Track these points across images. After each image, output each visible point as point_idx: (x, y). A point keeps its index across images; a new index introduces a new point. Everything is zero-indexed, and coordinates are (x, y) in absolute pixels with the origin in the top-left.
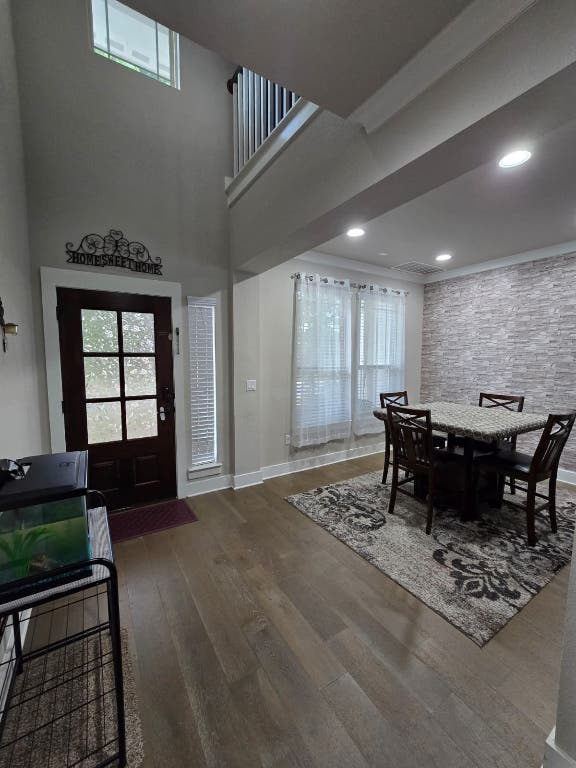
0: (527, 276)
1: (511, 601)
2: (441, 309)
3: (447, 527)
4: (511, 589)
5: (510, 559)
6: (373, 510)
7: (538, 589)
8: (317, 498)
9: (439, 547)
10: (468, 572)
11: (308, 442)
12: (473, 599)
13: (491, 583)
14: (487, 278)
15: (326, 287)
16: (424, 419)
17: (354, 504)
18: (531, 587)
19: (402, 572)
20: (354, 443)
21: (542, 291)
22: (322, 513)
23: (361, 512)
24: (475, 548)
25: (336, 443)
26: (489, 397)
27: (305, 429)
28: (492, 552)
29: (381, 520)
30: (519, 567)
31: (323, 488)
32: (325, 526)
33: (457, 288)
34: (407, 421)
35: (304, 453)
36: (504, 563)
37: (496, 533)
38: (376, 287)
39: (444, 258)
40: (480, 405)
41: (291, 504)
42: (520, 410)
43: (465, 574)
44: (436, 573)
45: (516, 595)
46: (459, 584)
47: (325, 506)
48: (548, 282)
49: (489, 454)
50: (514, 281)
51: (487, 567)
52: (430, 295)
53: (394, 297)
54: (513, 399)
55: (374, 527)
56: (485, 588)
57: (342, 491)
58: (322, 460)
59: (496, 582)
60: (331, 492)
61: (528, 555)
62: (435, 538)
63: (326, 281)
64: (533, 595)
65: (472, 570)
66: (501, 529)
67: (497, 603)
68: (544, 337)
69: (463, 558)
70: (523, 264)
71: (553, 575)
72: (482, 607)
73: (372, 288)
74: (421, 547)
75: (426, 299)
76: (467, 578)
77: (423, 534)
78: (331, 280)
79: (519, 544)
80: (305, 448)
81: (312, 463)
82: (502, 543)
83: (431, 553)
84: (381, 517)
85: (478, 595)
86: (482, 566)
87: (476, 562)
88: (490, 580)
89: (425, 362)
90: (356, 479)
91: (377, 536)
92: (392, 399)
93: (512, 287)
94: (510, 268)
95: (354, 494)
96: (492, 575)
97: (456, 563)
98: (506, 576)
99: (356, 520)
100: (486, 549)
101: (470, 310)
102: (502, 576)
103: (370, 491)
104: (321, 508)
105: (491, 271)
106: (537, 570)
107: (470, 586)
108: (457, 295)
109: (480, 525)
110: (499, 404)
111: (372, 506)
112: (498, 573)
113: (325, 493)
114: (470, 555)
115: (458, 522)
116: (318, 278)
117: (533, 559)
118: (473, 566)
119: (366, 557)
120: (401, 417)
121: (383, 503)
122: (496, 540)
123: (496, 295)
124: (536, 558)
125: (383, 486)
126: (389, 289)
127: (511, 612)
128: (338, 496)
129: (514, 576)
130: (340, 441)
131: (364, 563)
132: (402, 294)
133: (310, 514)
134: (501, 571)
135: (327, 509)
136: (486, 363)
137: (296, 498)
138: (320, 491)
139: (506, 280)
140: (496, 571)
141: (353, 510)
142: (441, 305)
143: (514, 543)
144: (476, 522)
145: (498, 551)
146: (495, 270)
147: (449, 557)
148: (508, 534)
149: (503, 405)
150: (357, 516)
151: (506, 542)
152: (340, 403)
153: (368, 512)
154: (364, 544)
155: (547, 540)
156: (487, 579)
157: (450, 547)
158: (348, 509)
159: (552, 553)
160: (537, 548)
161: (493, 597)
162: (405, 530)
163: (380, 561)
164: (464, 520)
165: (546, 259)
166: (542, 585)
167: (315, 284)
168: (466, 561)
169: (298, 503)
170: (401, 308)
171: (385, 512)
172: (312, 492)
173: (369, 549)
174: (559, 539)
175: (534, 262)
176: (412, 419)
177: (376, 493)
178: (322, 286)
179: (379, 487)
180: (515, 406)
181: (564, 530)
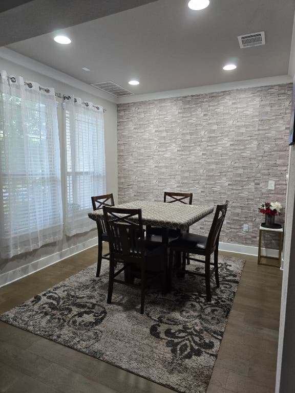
0: (188, 106)
1: (210, 352)
2: (131, 126)
3: (154, 303)
4: (207, 341)
5: (200, 317)
6: (94, 305)
7: (222, 334)
8: (36, 307)
9: (153, 323)
10: (178, 337)
11: (20, 251)
12: (187, 360)
13: (195, 342)
14: (163, 104)
15: (31, 91)
16: (137, 216)
17: (75, 304)
18: (218, 335)
19: (130, 358)
20: (65, 244)
21: (197, 118)
22: (44, 323)
23: (82, 310)
24: (176, 315)
25: (49, 247)
26: (170, 194)
27: (15, 238)
28: (188, 314)
29: (102, 312)
30: (207, 321)
31: (40, 295)
32: (49, 337)
33: (142, 110)
34: (122, 219)
35: (15, 262)
36: (197, 321)
37: (186, 298)
38: (79, 101)
39: (134, 83)
40: (165, 201)
41: (7, 322)
42: (190, 203)
43: (176, 341)
44: (156, 348)
45: (211, 346)
46: (174, 351)
47: (46, 314)
48: (200, 112)
49: (176, 239)
50: (180, 109)
51: (188, 329)
52: (122, 113)
53: (94, 111)
54: (186, 196)
55: (98, 322)
56: (192, 347)
57: (60, 293)
58: (35, 266)
59: (197, 339)
60: (50, 297)
61: (209, 310)
62: (148, 315)
63: (30, 86)
64: (221, 340)
65: (180, 335)
66: (189, 294)
67: (202, 357)
68: (198, 151)
69: (171, 327)
70: (186, 97)
71: (227, 320)
72: (194, 365)
73: (76, 101)
74: (140, 328)
75: (119, 117)
76: (178, 344)
77: (139, 315)
78: (36, 86)
79: (202, 302)
80: (17, 257)
81: (25, 270)
82: (192, 305)
83: (148, 330)
84: (102, 309)
85: (189, 356)
86: (185, 329)
87: (180, 327)
88: (193, 339)
89: (121, 169)
90: (73, 278)
91: (102, 329)
92: (102, 201)
93: (179, 113)
94: (177, 99)
95: (73, 293)
96: (194, 334)
97: (168, 332)
98: (201, 331)
99: (79, 320)
100: (184, 313)
101: (152, 129)
102: (198, 332)
103: (87, 287)
104: (42, 317)
105: (164, 100)
106: (218, 320)
107: (182, 350)
108: (142, 116)
109: (175, 295)
110: (177, 200)
111: (91, 301)
112: (196, 331)
113: (44, 299)
114: (175, 322)
115: (160, 296)
116: (21, 80)
117: (213, 311)
118: (180, 331)
119: (95, 355)
120: (116, 216)
121: (101, 295)
122: (188, 304)
123: (169, 118)
124: (215, 310)
125: (97, 279)
126: (90, 104)
127: (212, 361)
128: (58, 300)
129: (207, 330)
130: (53, 244)
131: (95, 362)
132: (101, 109)
133: (31, 328)
134: (197, 328)
135: (48, 317)
136: (164, 170)
137: (11, 314)
138: (38, 299)
139: (175, 108)
140: (194, 329)
141: (75, 310)
142: (131, 123)
143: (199, 302)
144: (173, 293)
145: (192, 313)
146: (167, 99)
147: (162, 328)
148: (194, 297)
149: (179, 200)
150: (80, 315)
151: (194, 303)
152: (50, 207)
153: (89, 308)
154: (92, 342)
155: (216, 294)
156: (191, 339)
157: (160, 320)
158: (70, 311)
159: (221, 303)
160: (213, 302)
161: (198, 353)
162: (124, 315)
163: (109, 354)
164: (164, 294)
165: (199, 95)
166: (223, 330)
167: (18, 87)
168: (174, 329)
169: (15, 319)
170: (101, 122)
171: (105, 304)
172: (29, 302)
173: (97, 346)
174: (222, 291)
175: (192, 96)
176: (126, 217)
177: (93, 287)
178: (26, 90)
179: (94, 281)
180: (187, 200)
181: (223, 284)
